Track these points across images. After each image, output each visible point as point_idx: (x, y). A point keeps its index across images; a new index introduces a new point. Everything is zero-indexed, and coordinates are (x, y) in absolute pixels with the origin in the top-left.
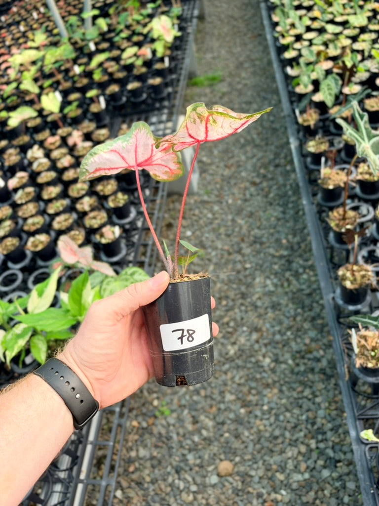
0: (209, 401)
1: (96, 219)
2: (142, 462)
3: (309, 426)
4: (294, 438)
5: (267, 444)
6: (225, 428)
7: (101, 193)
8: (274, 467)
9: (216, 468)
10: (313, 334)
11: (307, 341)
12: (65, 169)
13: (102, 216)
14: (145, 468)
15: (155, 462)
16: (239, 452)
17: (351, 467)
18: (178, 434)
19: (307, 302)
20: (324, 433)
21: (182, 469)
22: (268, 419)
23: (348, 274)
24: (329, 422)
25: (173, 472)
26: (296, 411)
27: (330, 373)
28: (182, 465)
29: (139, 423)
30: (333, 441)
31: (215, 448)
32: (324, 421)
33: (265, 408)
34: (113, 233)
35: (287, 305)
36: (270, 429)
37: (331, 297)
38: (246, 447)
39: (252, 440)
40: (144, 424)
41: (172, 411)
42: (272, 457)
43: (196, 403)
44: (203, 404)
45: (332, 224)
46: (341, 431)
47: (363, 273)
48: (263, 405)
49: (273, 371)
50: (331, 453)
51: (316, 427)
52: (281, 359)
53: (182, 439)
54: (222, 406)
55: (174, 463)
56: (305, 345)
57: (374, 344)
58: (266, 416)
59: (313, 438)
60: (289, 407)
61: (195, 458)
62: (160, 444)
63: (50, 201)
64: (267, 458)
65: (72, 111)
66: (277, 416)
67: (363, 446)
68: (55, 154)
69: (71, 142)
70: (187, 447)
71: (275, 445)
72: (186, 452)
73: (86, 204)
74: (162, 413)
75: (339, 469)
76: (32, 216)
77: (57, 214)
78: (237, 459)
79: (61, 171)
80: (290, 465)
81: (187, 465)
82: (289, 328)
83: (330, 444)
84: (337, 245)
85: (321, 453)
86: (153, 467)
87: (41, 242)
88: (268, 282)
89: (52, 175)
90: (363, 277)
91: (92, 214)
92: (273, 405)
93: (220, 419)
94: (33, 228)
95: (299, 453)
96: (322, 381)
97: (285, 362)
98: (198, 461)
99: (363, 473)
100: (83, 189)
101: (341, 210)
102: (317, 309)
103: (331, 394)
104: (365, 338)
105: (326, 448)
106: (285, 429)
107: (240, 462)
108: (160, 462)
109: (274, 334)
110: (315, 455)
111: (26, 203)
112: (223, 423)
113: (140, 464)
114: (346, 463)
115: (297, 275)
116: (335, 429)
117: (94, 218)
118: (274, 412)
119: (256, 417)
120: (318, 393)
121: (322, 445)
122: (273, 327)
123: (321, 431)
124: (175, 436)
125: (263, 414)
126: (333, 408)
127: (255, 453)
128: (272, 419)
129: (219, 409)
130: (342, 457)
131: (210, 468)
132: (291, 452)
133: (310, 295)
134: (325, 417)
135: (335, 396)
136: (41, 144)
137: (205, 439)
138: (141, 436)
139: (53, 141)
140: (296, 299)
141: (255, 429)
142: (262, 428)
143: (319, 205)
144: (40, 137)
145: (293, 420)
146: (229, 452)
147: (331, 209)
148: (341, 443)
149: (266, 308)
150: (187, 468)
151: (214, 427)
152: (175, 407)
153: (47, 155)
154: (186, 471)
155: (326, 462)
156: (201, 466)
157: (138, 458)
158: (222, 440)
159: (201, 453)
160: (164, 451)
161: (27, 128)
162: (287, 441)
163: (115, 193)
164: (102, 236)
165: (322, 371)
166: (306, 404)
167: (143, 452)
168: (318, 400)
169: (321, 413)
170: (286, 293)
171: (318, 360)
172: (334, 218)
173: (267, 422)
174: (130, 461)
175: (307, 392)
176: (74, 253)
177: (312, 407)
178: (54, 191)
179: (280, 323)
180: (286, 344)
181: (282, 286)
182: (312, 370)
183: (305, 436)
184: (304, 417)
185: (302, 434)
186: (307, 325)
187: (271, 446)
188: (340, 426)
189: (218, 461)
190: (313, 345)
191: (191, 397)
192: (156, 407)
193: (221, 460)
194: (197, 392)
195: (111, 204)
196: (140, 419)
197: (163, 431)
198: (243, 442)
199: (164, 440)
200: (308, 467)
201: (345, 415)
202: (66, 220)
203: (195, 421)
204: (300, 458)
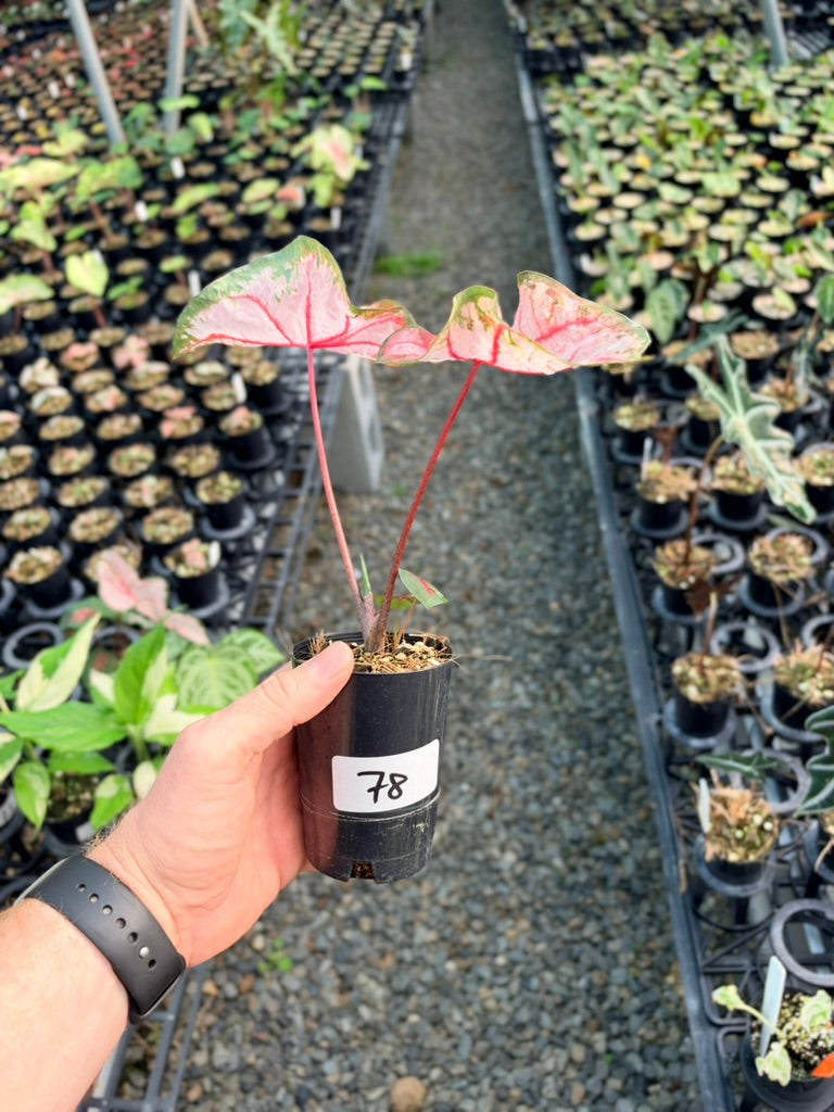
0: (379, 943)
1: (166, 526)
2: (219, 1077)
3: (593, 1003)
4: (560, 1028)
5: (500, 1041)
6: (412, 1002)
7: (183, 472)
8: (516, 1093)
9: (387, 1094)
10: (606, 804)
11: (595, 819)
12: (104, 415)
13: (182, 521)
14: (226, 1091)
15: (250, 1079)
16: (440, 1058)
17: (678, 1095)
18: (306, 1014)
19: (598, 736)
20: (624, 1019)
21: (311, 1094)
22: (505, 985)
23: (693, 673)
24: (636, 994)
25: (290, 1101)
26: (567, 970)
27: (640, 890)
28: (311, 1085)
29: (219, 987)
30: (642, 1037)
31: (386, 1049)
32: (624, 993)
33: (501, 960)
34: (206, 556)
35: (555, 741)
36: (508, 1008)
37: (655, 720)
38: (455, 1047)
39: (469, 1032)
40: (231, 990)
41: (296, 962)
42: (510, 1070)
43: (351, 945)
44: (365, 948)
45: (663, 572)
46: (659, 1014)
47: (722, 672)
48: (495, 955)
49: (521, 880)
50: (635, 1061)
51: (606, 1005)
52: (539, 855)
53: (314, 1025)
54: (407, 955)
55: (294, 1082)
56: (590, 826)
57: (741, 815)
58: (502, 980)
59: (599, 1028)
60: (552, 960)
61: (342, 1071)
62: (264, 1036)
63: (67, 478)
64: (499, 1072)
65: (128, 296)
66: (525, 978)
67: (712, 1031)
68: (84, 382)
69: (120, 359)
70: (325, 1044)
71: (520, 1043)
72: (320, 1055)
73: (148, 490)
74: (273, 966)
75: (652, 1099)
76: (24, 508)
77: (82, 508)
78: (435, 1074)
79: (95, 420)
80: (550, 1088)
81: (321, 1086)
82: (559, 790)
83: (637, 1043)
84: (668, 616)
85: (617, 1062)
86: (244, 1090)
87: (43, 565)
88: (519, 689)
89: (75, 424)
90: (723, 679)
91: (160, 514)
92: (517, 955)
93: (401, 983)
94: (25, 534)
95: (571, 1061)
96: (624, 906)
97: (547, 863)
98: (348, 1078)
99: (711, 1087)
100: (141, 460)
101: (680, 546)
102: (617, 753)
103: (640, 934)
104: (724, 801)
105: (627, 1052)
106: (542, 1008)
107: (440, 1082)
108: (261, 1078)
109: (526, 802)
110: (603, 1066)
111: (12, 479)
112: (407, 993)
113: (216, 1083)
114: (668, 1085)
115: (578, 678)
116: (646, 1011)
117: (165, 522)
118: (518, 969)
119: (480, 979)
120: (613, 932)
121: (618, 1046)
122: (524, 785)
123: (617, 1016)
124: (298, 1019)
125: (496, 974)
126: (643, 964)
127: (475, 1060)
128: (515, 986)
129: (400, 961)
130: (661, 1071)
131: (375, 1095)
132: (552, 1060)
133: (603, 721)
134: (626, 985)
135: (649, 938)
136: (54, 357)
137: (366, 1027)
138: (221, 1017)
139: (81, 353)
140: (576, 728)
141: (476, 1007)
142: (491, 1004)
143: (634, 534)
144: (52, 342)
145: (558, 989)
146: (418, 1057)
147: (660, 542)
148: (658, 1042)
149: (512, 745)
150: (323, 1094)
151: (387, 1000)
152: (301, 953)
153: (66, 381)
154: (318, 1100)
155: (625, 1082)
156: (353, 1089)
157: (211, 1067)
158: (404, 1029)
159: (354, 1059)
160: (273, 1053)
161: (23, 321)
162: (545, 1034)
163: (213, 474)
164: (180, 560)
165: (624, 885)
166: (588, 955)
167: (222, 1055)
168: (613, 946)
169: (619, 974)
170: (555, 715)
171: (615, 860)
172: (665, 561)
173: (502, 993)
174: (192, 1076)
175: (591, 929)
176: (127, 589)
177: (601, 961)
178: (77, 458)
179: (540, 778)
180: (550, 823)
181: (547, 699)
182: (603, 882)
183: (584, 1024)
184: (582, 983)
185: (577, 1020)
186: (594, 786)
187: (509, 1044)
188: (657, 1004)
189: (391, 1077)
190: (608, 829)
191: (339, 932)
192: (257, 952)
193: (399, 1076)
194: (354, 922)
195: (204, 496)
196: (222, 977)
197: (273, 1007)
198: (450, 1036)
199: (274, 1027)
200: (587, 1094)
201: (670, 979)
202: (100, 522)
203: (346, 986)
204: (572, 1073)
